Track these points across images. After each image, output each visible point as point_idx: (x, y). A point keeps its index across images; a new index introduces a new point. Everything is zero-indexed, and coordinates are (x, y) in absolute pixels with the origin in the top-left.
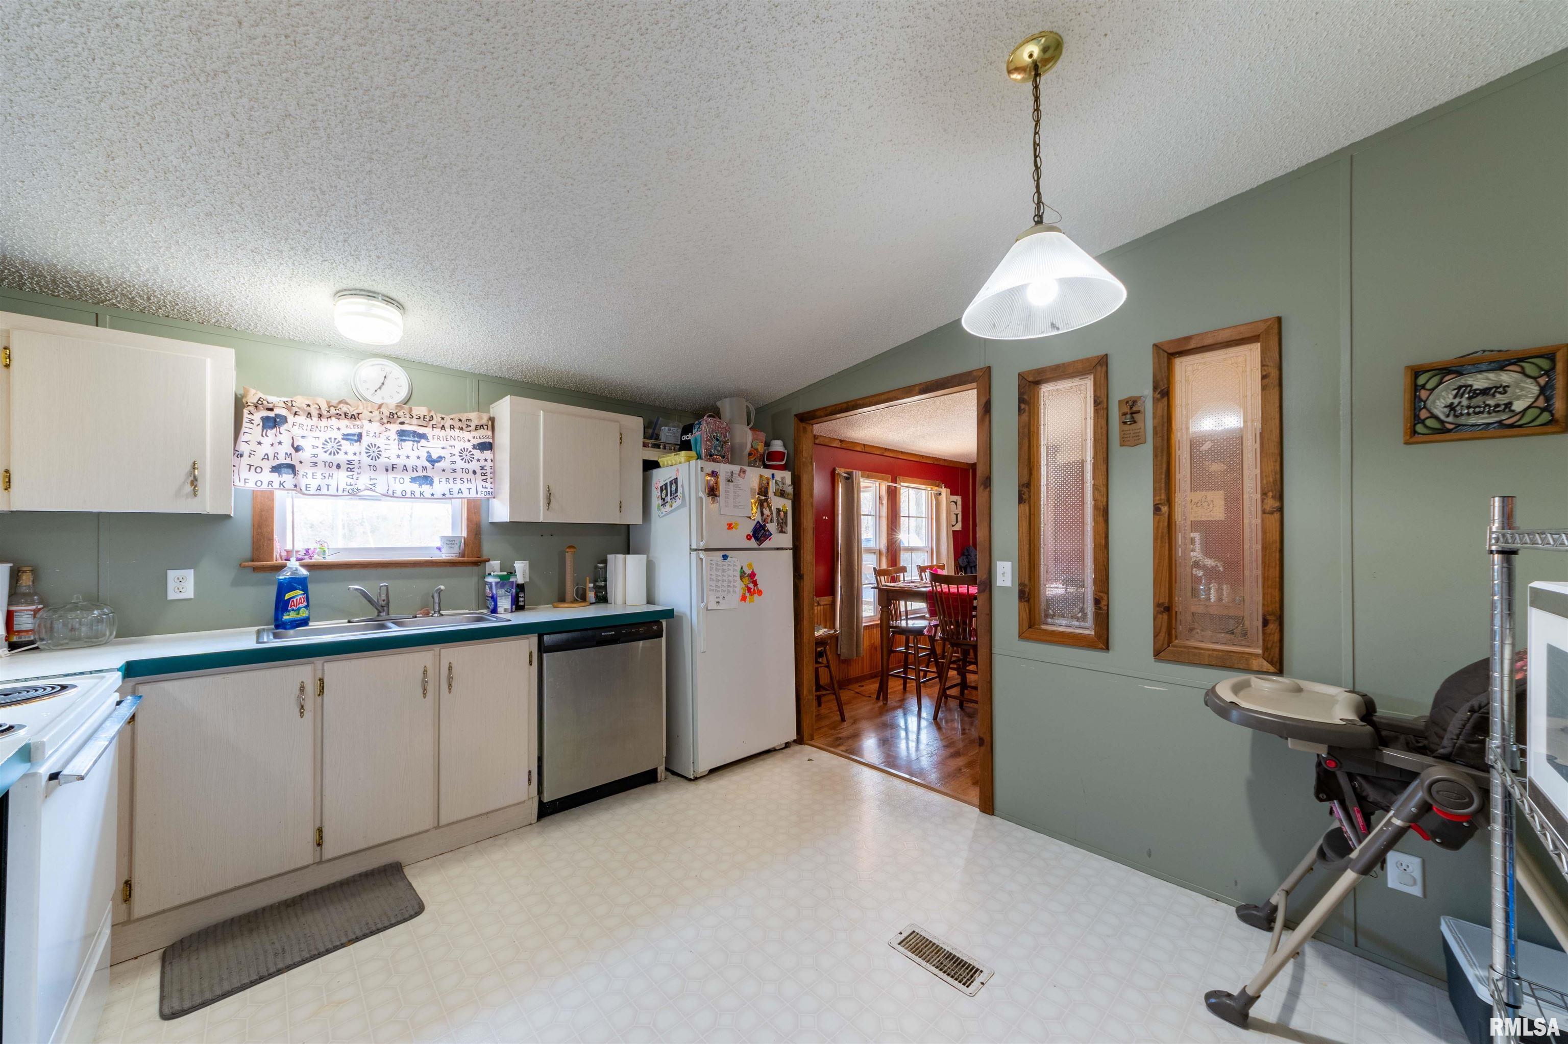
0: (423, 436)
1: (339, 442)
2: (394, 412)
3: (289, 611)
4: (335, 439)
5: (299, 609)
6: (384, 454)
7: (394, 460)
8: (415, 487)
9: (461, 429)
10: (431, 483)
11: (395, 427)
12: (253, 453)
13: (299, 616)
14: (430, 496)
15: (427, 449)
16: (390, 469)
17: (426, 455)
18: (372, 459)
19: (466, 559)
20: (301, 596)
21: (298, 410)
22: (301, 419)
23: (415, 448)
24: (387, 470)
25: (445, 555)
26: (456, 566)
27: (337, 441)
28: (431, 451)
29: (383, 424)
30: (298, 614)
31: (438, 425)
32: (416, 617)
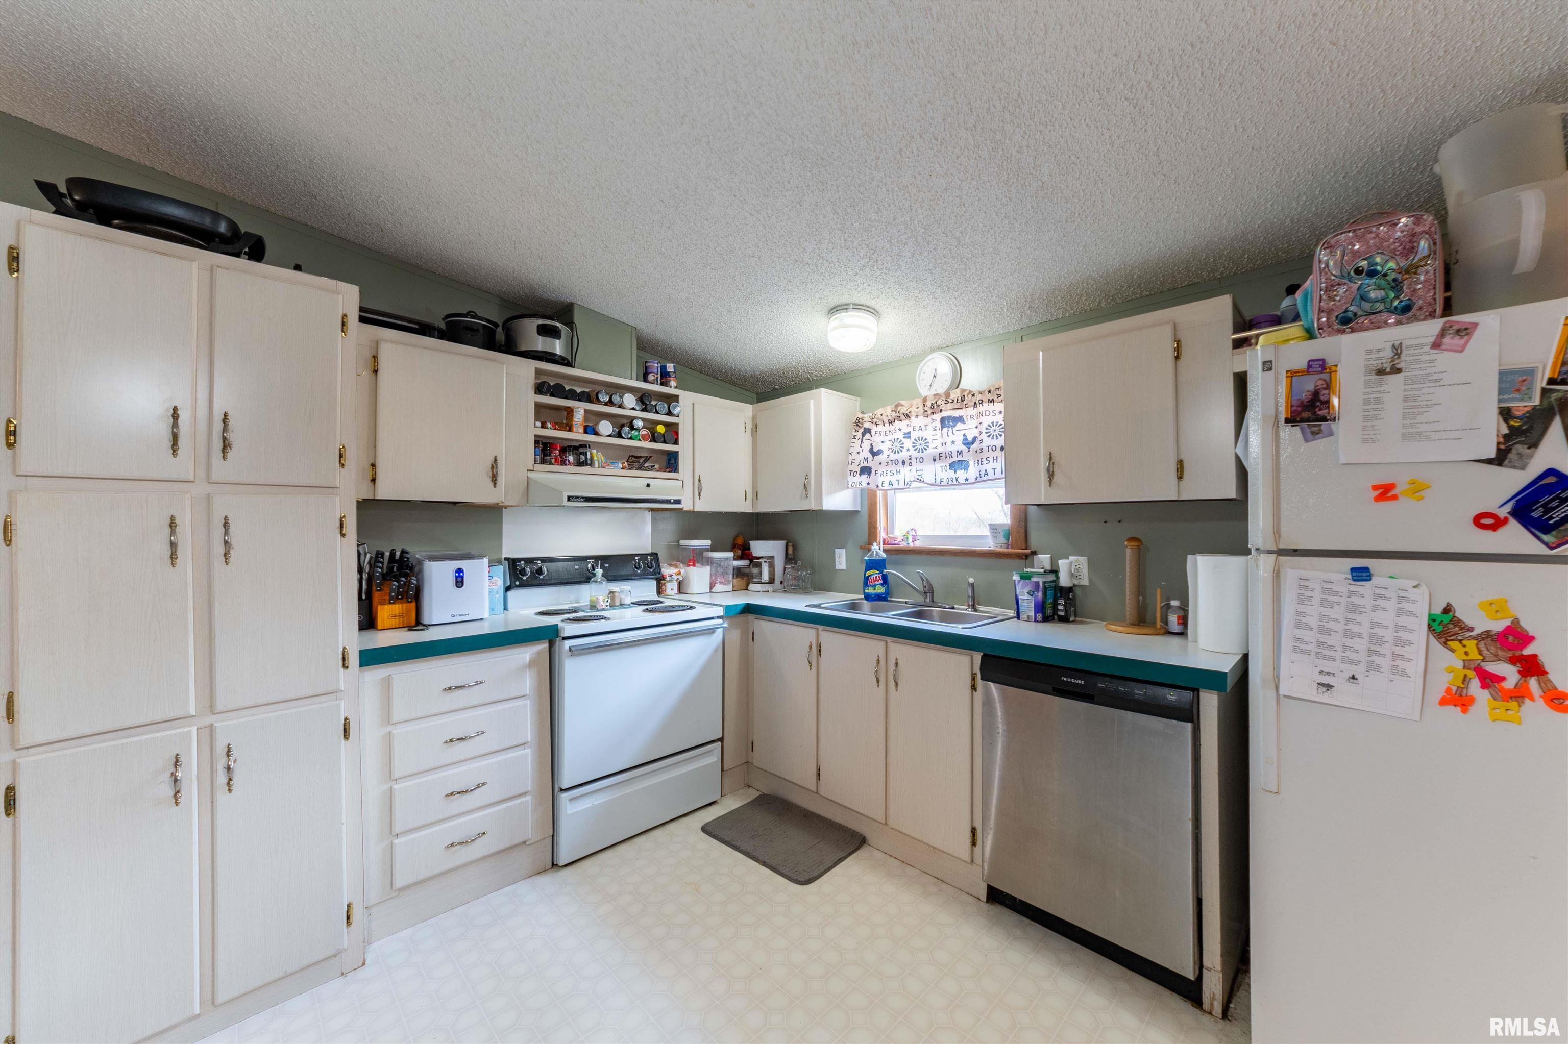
0: (960, 419)
1: (901, 441)
2: (933, 402)
3: (868, 586)
4: (898, 439)
5: (875, 586)
6: (931, 445)
7: (941, 449)
8: (951, 473)
9: (992, 401)
10: (966, 468)
11: (938, 417)
12: (854, 461)
13: (875, 591)
14: (964, 481)
15: (963, 432)
16: (937, 458)
17: (962, 438)
18: (919, 452)
19: (1010, 550)
20: (877, 575)
21: (877, 421)
22: (880, 428)
23: (950, 433)
24: (935, 460)
25: (990, 545)
26: (1000, 558)
27: (899, 440)
28: (967, 433)
29: (928, 416)
30: (875, 589)
31: (970, 404)
32: (953, 608)
